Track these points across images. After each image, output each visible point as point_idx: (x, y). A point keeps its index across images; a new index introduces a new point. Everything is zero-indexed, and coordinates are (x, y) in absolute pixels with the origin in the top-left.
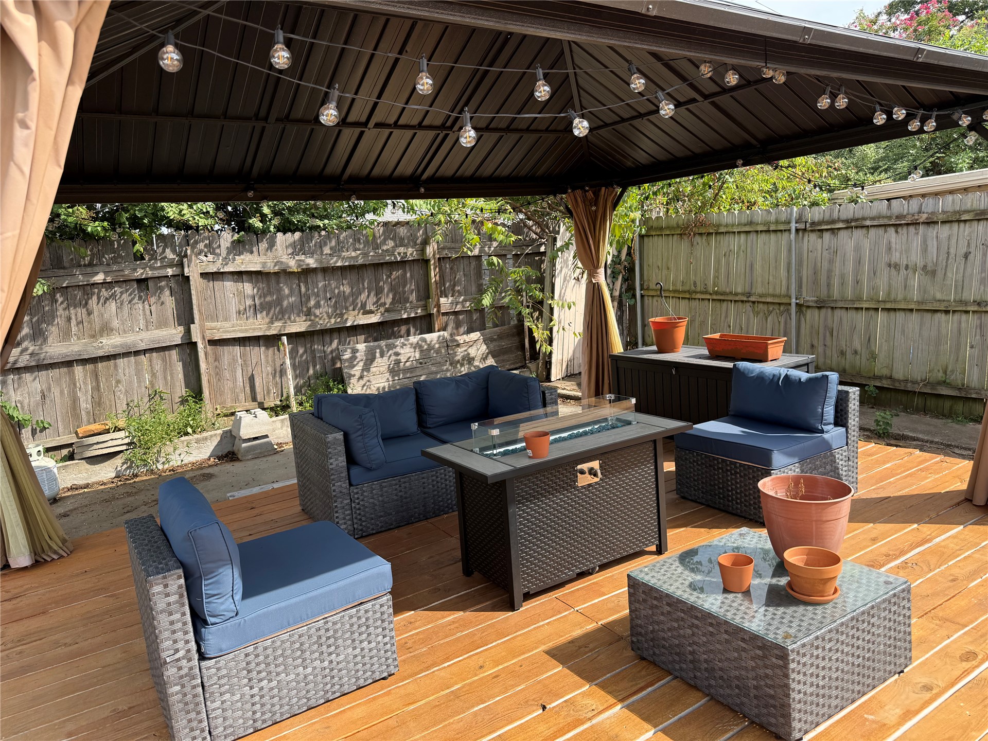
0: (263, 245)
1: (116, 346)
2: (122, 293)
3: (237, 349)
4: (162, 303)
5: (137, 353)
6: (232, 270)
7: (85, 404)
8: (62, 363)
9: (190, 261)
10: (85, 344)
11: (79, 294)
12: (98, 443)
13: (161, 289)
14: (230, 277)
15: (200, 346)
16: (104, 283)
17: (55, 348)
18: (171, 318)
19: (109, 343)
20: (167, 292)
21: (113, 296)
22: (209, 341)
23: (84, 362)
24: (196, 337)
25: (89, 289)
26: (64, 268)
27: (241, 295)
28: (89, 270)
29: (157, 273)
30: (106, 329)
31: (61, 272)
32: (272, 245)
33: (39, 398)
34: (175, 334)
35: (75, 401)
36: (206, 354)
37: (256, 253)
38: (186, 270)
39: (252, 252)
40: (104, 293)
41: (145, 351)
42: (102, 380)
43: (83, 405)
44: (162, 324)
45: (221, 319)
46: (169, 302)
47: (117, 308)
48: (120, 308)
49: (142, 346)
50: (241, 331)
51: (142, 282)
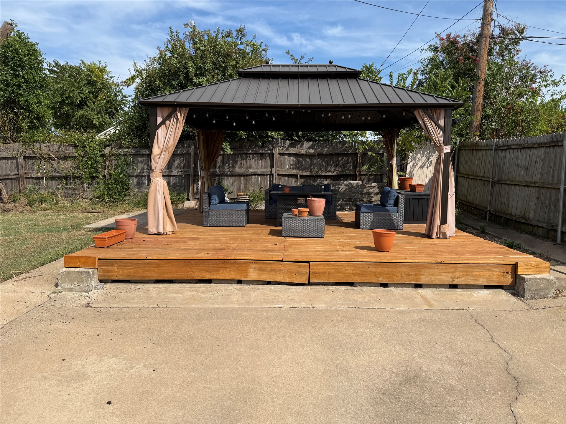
0: (299, 146)
1: (252, 172)
2: (256, 157)
3: (286, 178)
4: (266, 161)
5: (258, 175)
6: (288, 152)
7: (242, 187)
8: (238, 175)
9: (275, 149)
10: (244, 171)
11: (244, 156)
12: (241, 198)
13: (266, 157)
14: (287, 155)
15: (274, 175)
16: (251, 154)
17: (237, 170)
18: (268, 166)
19: (250, 171)
20: (268, 158)
21: (253, 158)
22: (277, 174)
23: (244, 176)
24: (274, 173)
25: (247, 155)
26: (242, 148)
27: (290, 161)
28: (248, 149)
29: (265, 152)
30: (250, 167)
31: (241, 149)
32: (302, 145)
33: (231, 184)
34: (268, 170)
35: (240, 187)
36: (276, 178)
37: (297, 148)
38: (274, 151)
39: (295, 148)
40: (251, 156)
41: (260, 175)
42: (248, 182)
43: (242, 188)
44: (266, 167)
45: (283, 168)
46: (268, 161)
47: (254, 161)
48: (255, 161)
49: (259, 173)
50: (287, 172)
51: (262, 154)
